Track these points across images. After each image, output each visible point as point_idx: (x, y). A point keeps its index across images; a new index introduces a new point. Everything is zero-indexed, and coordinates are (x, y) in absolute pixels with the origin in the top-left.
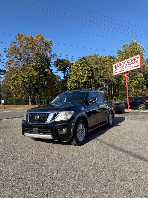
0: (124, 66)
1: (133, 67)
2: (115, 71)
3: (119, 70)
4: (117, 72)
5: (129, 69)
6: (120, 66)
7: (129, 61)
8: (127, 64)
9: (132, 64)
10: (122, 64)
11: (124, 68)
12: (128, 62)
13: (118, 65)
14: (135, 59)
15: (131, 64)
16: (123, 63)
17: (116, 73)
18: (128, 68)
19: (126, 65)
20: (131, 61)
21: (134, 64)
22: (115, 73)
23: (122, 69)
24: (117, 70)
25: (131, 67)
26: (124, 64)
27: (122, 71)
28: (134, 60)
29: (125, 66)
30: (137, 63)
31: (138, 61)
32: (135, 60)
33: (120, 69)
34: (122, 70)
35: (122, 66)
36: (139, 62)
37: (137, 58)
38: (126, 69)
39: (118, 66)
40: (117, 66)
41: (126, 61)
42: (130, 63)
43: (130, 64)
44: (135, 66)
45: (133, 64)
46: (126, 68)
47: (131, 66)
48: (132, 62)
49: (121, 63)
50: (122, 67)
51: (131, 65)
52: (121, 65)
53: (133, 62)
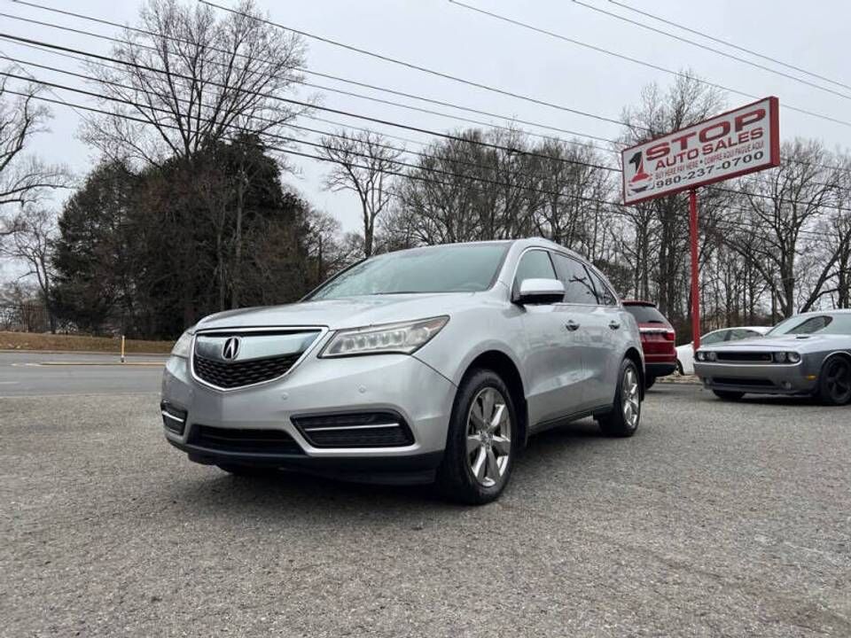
0: (685, 157)
1: (733, 163)
2: (635, 179)
3: (654, 177)
4: (644, 189)
5: (706, 171)
6: (664, 159)
7: (709, 134)
8: (700, 146)
9: (724, 146)
10: (675, 148)
11: (681, 169)
12: (703, 138)
13: (649, 152)
14: (745, 120)
15: (718, 147)
16: (679, 143)
17: (638, 191)
18: (701, 166)
19: (693, 154)
20: (720, 130)
21: (738, 146)
22: (631, 192)
23: (673, 172)
24: (646, 176)
25: (718, 163)
26: (684, 146)
27: (669, 182)
28: (739, 125)
29: (689, 158)
30: (751, 142)
31: (761, 134)
32: (745, 129)
33: (660, 169)
34: (672, 177)
35: (670, 156)
36: (766, 138)
37: (756, 116)
38: (695, 169)
39: (649, 159)
40: (644, 156)
41: (694, 134)
42: (715, 143)
43: (714, 147)
44: (742, 156)
45: (729, 149)
46: (695, 165)
47: (718, 158)
48: (725, 139)
49: (667, 144)
50: (670, 162)
51: (722, 151)
52: (667, 151)
53: (733, 135)
